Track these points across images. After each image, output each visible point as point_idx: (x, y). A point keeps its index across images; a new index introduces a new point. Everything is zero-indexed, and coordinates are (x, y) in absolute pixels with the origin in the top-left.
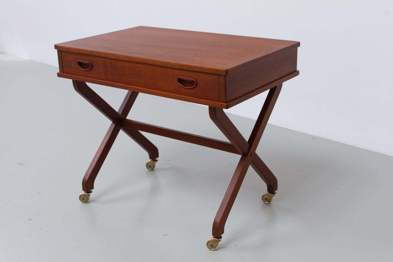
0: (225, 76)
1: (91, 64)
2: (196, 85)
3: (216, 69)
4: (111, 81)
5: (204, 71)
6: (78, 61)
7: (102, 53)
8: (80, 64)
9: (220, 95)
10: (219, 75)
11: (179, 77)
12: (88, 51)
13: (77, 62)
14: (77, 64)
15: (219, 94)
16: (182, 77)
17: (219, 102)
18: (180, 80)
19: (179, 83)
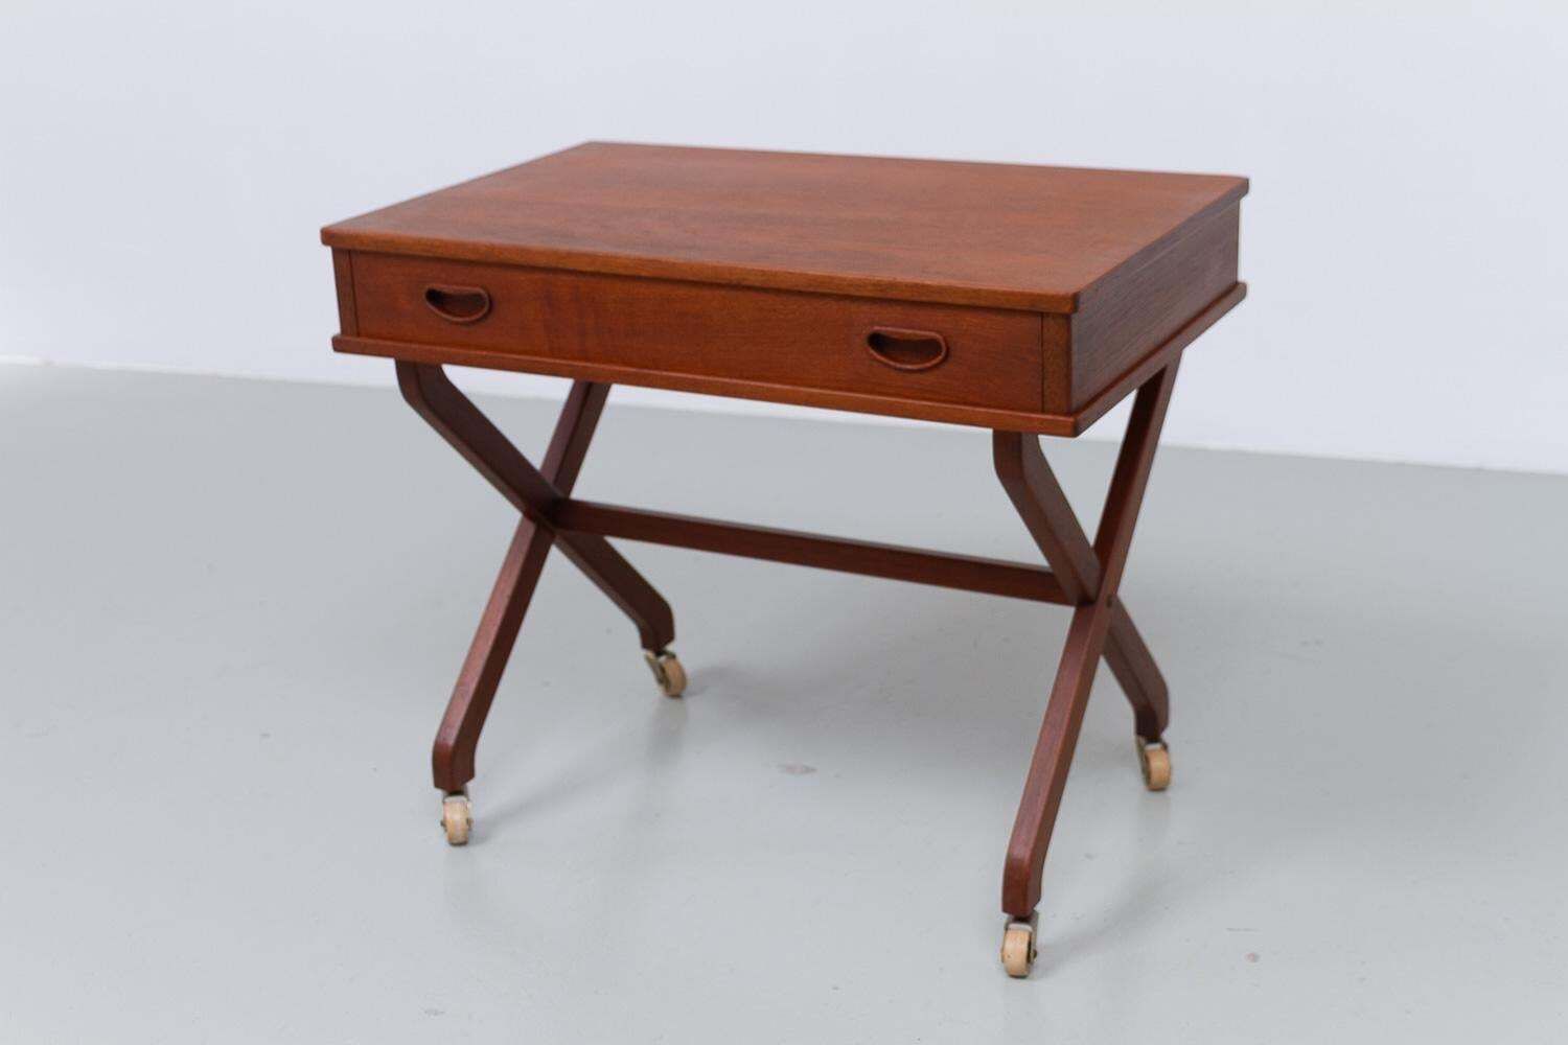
0: (1067, 317)
1: (486, 296)
2: (947, 356)
3: (1031, 295)
4: (575, 359)
5: (983, 303)
6: (427, 287)
7: (542, 253)
8: (434, 297)
9: (1045, 386)
10: (1042, 315)
11: (876, 328)
12: (475, 248)
13: (424, 291)
14: (424, 297)
15: (1043, 384)
16: (889, 329)
17: (1043, 411)
18: (877, 341)
19: (873, 348)
